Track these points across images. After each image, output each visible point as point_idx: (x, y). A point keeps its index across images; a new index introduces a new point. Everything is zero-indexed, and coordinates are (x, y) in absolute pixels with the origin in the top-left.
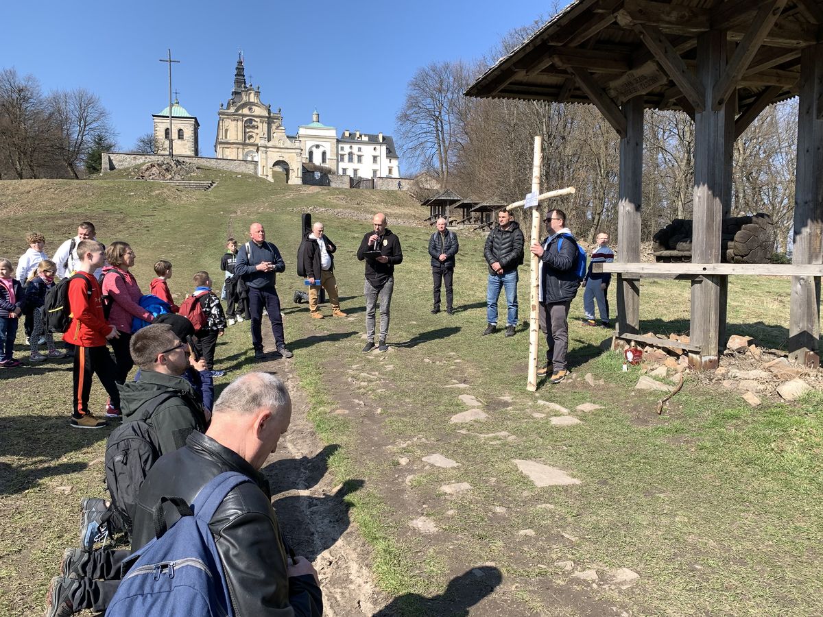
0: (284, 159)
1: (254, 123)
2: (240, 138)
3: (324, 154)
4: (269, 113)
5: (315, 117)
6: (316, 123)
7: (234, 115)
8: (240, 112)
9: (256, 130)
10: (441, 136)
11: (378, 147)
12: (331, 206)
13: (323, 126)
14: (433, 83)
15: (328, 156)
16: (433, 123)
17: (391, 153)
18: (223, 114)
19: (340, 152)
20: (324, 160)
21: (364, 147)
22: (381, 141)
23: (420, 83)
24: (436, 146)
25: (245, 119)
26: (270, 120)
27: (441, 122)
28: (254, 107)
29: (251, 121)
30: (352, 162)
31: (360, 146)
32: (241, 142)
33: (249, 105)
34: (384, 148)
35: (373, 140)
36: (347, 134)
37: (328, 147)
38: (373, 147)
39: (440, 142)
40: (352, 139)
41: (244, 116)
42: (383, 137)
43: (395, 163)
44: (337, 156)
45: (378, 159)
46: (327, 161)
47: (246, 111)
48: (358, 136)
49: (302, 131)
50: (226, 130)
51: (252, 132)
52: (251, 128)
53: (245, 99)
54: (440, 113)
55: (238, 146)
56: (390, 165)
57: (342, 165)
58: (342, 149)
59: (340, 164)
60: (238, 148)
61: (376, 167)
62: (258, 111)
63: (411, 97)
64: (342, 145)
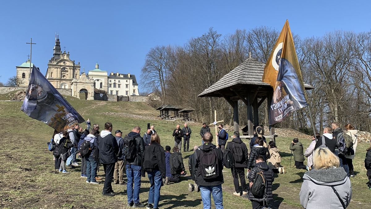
0: (85, 88)
1: (66, 69)
2: (59, 77)
3: (101, 84)
4: (74, 65)
5: (96, 66)
6: (97, 69)
7: (56, 65)
8: (59, 64)
9: (67, 73)
10: (162, 78)
11: (128, 80)
12: (115, 111)
13: (101, 71)
14: (157, 55)
15: (103, 85)
16: (158, 72)
17: (135, 83)
18: (51, 65)
19: (109, 83)
20: (101, 87)
21: (121, 80)
22: (129, 77)
23: (152, 54)
24: (160, 82)
25: (61, 67)
26: (74, 68)
27: (162, 72)
28: (66, 62)
29: (64, 68)
30: (115, 87)
31: (119, 80)
32: (59, 78)
33: (64, 61)
34: (131, 81)
35: (126, 77)
36: (112, 74)
37: (103, 80)
38: (126, 80)
39: (161, 81)
40: (115, 76)
41: (61, 66)
42: (130, 75)
43: (136, 87)
44: (108, 85)
45: (129, 86)
46: (103, 87)
47: (62, 64)
48: (118, 75)
49: (90, 73)
50: (52, 73)
51: (65, 74)
52: (64, 72)
53: (62, 58)
54: (161, 68)
55: (57, 81)
56: (134, 88)
57: (110, 89)
58: (110, 81)
59: (109, 88)
60: (57, 82)
61: (127, 89)
62: (68, 63)
63: (147, 61)
64: (110, 80)
